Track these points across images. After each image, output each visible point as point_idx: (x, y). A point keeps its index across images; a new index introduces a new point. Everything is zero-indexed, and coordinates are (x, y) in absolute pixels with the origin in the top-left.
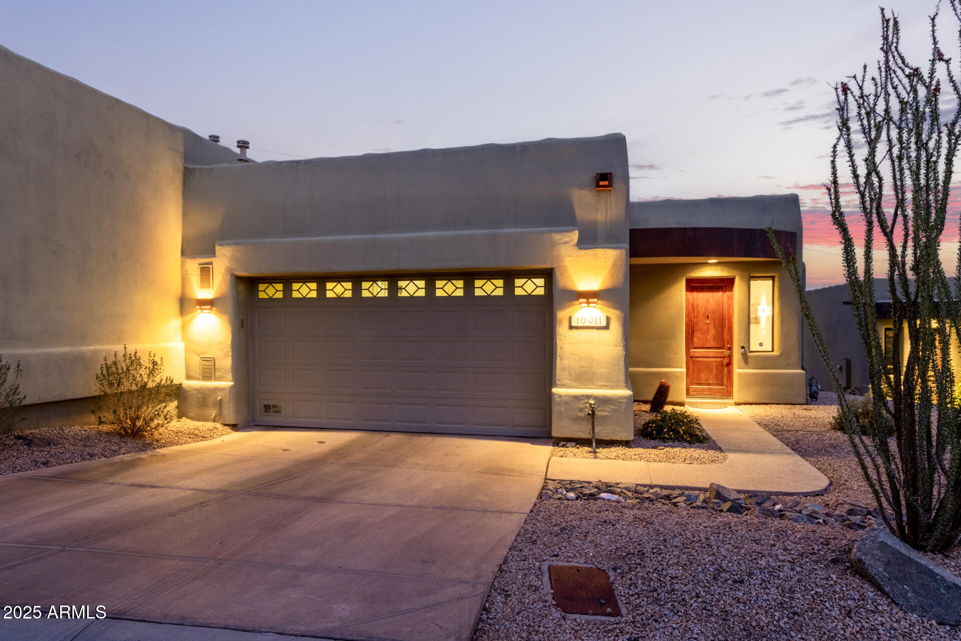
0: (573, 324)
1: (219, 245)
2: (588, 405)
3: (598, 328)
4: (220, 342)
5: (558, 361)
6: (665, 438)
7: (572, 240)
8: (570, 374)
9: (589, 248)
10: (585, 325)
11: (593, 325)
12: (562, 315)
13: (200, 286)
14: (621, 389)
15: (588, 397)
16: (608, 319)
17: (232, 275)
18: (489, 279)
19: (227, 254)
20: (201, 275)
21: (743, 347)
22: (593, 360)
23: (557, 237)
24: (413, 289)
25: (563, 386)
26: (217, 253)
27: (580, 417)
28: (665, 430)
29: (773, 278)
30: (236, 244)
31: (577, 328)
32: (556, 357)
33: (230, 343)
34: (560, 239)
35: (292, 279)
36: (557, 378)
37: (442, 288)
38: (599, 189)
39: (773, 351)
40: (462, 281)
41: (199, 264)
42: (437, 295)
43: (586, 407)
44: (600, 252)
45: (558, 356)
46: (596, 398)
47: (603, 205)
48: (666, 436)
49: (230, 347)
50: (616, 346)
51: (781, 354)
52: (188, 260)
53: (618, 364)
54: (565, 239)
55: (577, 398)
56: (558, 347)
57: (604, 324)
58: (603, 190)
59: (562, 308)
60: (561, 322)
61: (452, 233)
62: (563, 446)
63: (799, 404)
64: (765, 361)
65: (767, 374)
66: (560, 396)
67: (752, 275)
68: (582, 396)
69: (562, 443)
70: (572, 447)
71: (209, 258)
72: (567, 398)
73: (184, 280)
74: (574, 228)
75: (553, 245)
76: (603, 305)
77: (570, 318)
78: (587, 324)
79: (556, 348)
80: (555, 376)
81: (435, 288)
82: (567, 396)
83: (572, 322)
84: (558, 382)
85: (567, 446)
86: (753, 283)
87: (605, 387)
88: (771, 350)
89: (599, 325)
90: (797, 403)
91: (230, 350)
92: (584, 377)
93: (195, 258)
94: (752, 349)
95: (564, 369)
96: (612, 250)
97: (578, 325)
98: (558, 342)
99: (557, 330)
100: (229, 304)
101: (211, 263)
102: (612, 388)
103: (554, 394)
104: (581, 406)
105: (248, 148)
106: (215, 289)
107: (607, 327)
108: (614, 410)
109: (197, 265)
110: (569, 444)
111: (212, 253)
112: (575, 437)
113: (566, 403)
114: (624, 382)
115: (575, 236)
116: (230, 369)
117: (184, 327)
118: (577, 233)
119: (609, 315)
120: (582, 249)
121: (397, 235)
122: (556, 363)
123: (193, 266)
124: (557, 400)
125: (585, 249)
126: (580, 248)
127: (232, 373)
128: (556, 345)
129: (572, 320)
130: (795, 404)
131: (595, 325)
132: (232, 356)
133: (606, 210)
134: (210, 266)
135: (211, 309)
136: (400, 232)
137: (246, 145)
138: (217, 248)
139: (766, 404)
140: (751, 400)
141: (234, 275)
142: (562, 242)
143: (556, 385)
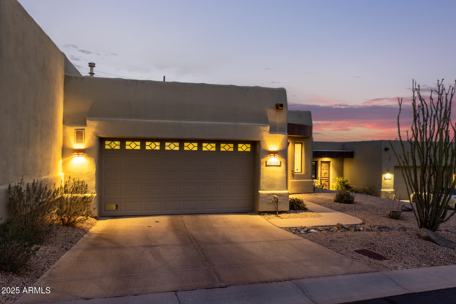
0: (268, 164)
1: (89, 120)
2: (273, 197)
3: (277, 166)
4: (88, 173)
5: (261, 179)
6: (295, 209)
7: (267, 130)
8: (266, 185)
9: (274, 134)
10: (272, 165)
11: (275, 164)
12: (263, 160)
13: (75, 142)
14: (285, 190)
15: (273, 194)
16: (281, 162)
17: (97, 136)
18: (227, 144)
19: (94, 125)
20: (77, 136)
21: (292, 171)
22: (275, 179)
23: (262, 128)
24: (192, 147)
25: (263, 190)
26: (88, 124)
27: (270, 203)
28: (295, 206)
29: (302, 143)
30: (101, 120)
31: (269, 166)
32: (260, 178)
33: (94, 173)
34: (263, 129)
35: (125, 139)
36: (261, 187)
37: (206, 147)
38: (277, 110)
39: (301, 172)
40: (215, 144)
41: (75, 130)
42: (203, 150)
43: (272, 198)
44: (278, 135)
45: (261, 178)
46: (276, 194)
47: (279, 116)
48: (295, 208)
49: (95, 175)
50: (283, 173)
51: (305, 174)
52: (68, 127)
53: (284, 180)
54: (265, 129)
55: (269, 195)
56: (261, 174)
57: (279, 164)
58: (278, 110)
59: (263, 157)
60: (263, 163)
61: (216, 123)
62: (263, 215)
63: (311, 193)
64: (300, 177)
65: (301, 182)
66: (263, 194)
67: (296, 142)
68: (271, 194)
69: (262, 214)
70: (267, 215)
71: (82, 126)
72: (265, 195)
73: (65, 138)
74: (268, 125)
75: (260, 131)
76: (279, 157)
77: (266, 161)
78: (273, 164)
79: (260, 174)
80: (260, 186)
81: (202, 147)
82: (265, 194)
83: (267, 163)
84: (261, 188)
85: (265, 215)
86: (296, 145)
87: (279, 190)
88: (300, 172)
89: (277, 165)
90: (311, 192)
91: (95, 177)
92: (271, 186)
93: (73, 126)
94: (295, 172)
95: (263, 183)
96: (282, 135)
97: (269, 165)
98: (261, 172)
99: (261, 167)
100: (95, 152)
101: (84, 130)
102: (281, 190)
103: (260, 193)
104: (271, 198)
105: (95, 67)
106: (85, 144)
107: (280, 166)
108: (283, 199)
109: (74, 130)
110: (265, 214)
111: (85, 124)
112: (268, 211)
113: (265, 197)
114: (286, 188)
115: (268, 128)
116: (95, 187)
117: (64, 164)
118: (269, 126)
119: (281, 161)
120: (271, 133)
121: (190, 122)
122: (260, 180)
123: (71, 131)
124: (261, 196)
125: (272, 134)
126: (270, 133)
127: (96, 189)
128: (261, 173)
129: (267, 162)
130: (310, 193)
131: (276, 165)
132: (96, 180)
133: (280, 118)
134: (83, 131)
135: (83, 155)
136: (192, 121)
137: (93, 65)
138: (88, 122)
139: (300, 193)
140: (295, 192)
141: (98, 136)
142: (263, 130)
143: (260, 190)
